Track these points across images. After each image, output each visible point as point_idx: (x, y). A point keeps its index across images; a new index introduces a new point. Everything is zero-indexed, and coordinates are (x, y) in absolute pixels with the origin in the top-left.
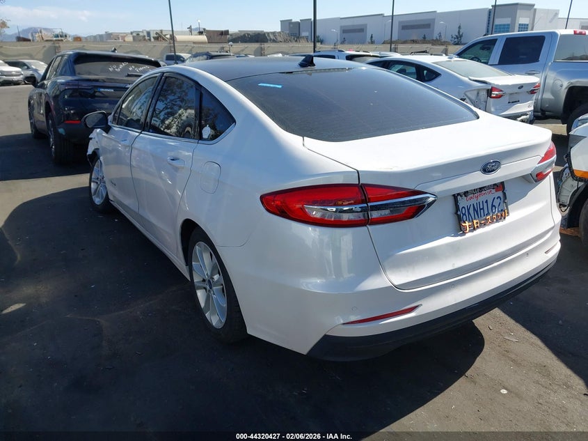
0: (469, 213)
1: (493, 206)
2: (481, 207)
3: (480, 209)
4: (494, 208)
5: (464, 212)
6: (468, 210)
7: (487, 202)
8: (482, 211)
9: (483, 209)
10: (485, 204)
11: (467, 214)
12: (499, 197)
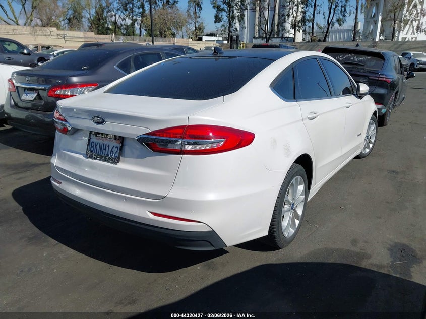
0: (96, 148)
1: (112, 151)
2: (105, 148)
3: (104, 149)
4: (112, 153)
5: (93, 145)
6: (96, 145)
7: (109, 146)
8: (104, 151)
9: (105, 149)
10: (107, 148)
11: (94, 147)
12: (117, 147)
